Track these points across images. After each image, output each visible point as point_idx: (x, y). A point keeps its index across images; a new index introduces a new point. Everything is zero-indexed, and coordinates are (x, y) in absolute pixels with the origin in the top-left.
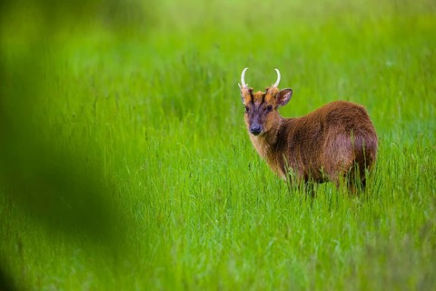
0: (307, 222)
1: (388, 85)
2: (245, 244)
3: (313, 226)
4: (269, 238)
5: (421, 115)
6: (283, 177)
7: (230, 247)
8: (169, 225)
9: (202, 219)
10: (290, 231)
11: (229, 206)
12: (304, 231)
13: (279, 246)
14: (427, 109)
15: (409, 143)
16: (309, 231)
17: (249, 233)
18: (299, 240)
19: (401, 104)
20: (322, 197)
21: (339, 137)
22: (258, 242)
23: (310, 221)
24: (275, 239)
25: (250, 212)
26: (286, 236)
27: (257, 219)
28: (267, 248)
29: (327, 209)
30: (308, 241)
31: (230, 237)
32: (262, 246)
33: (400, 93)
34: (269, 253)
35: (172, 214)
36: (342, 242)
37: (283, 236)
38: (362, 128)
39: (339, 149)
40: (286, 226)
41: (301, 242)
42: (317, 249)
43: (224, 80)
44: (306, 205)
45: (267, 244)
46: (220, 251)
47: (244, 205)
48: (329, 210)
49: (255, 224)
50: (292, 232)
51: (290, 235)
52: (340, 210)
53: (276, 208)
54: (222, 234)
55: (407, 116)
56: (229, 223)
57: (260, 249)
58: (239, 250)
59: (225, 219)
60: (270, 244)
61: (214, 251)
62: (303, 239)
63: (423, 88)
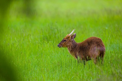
0: (83, 72)
1: (106, 34)
2: (65, 77)
3: (85, 73)
4: (72, 76)
5: (115, 43)
6: (76, 59)
7: (61, 78)
8: (44, 71)
9: (53, 70)
10: (78, 74)
11: (61, 67)
12: (82, 74)
13: (75, 78)
14: (117, 41)
15: (112, 50)
16: (83, 74)
17: (67, 74)
18: (81, 76)
19: (110, 39)
20: (87, 65)
21: (95, 47)
22: (69, 77)
23: (84, 72)
24: (74, 76)
25: (67, 68)
26: (77, 75)
27: (69, 70)
28: (72, 79)
29: (88, 68)
30: (83, 77)
31: (61, 75)
32: (70, 78)
33: (109, 37)
34: (72, 80)
35: (45, 69)
36: (92, 78)
37: (76, 75)
38: (101, 45)
39: (95, 51)
40: (77, 73)
41: (81, 77)
42: (85, 79)
43: (60, 31)
44: (83, 67)
45: (72, 78)
46: (58, 79)
47: (65, 67)
48: (89, 69)
49: (68, 72)
50: (79, 74)
51: (78, 75)
52: (92, 69)
53: (74, 67)
54: (59, 74)
55: (111, 43)
56: (61, 71)
57: (70, 79)
58: (64, 79)
59: (60, 70)
60: (73, 77)
61: (57, 79)
62: (82, 76)
63: (116, 35)
